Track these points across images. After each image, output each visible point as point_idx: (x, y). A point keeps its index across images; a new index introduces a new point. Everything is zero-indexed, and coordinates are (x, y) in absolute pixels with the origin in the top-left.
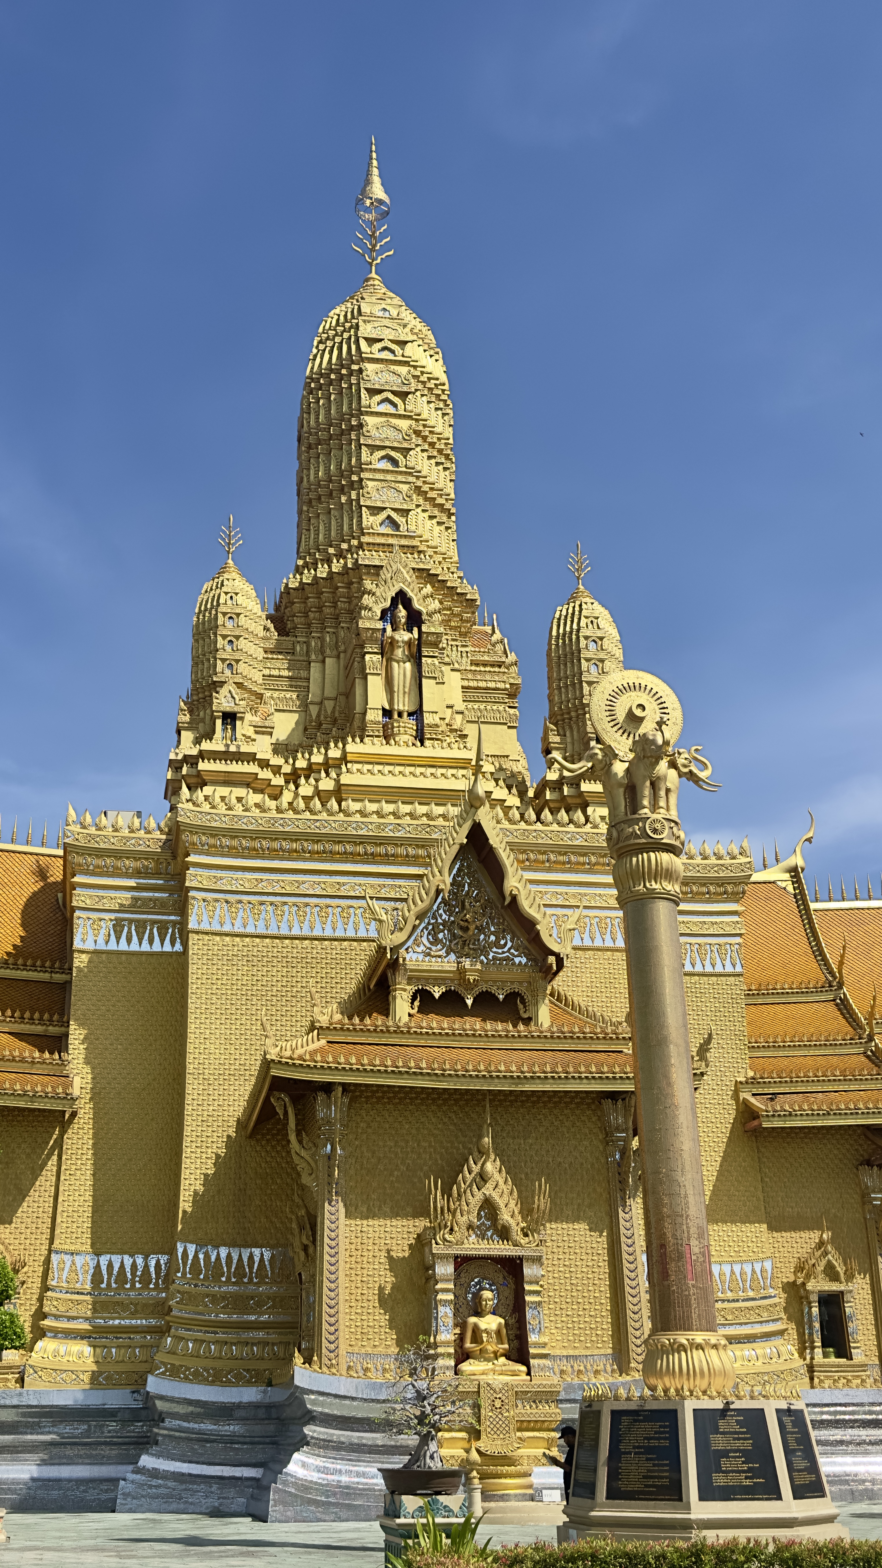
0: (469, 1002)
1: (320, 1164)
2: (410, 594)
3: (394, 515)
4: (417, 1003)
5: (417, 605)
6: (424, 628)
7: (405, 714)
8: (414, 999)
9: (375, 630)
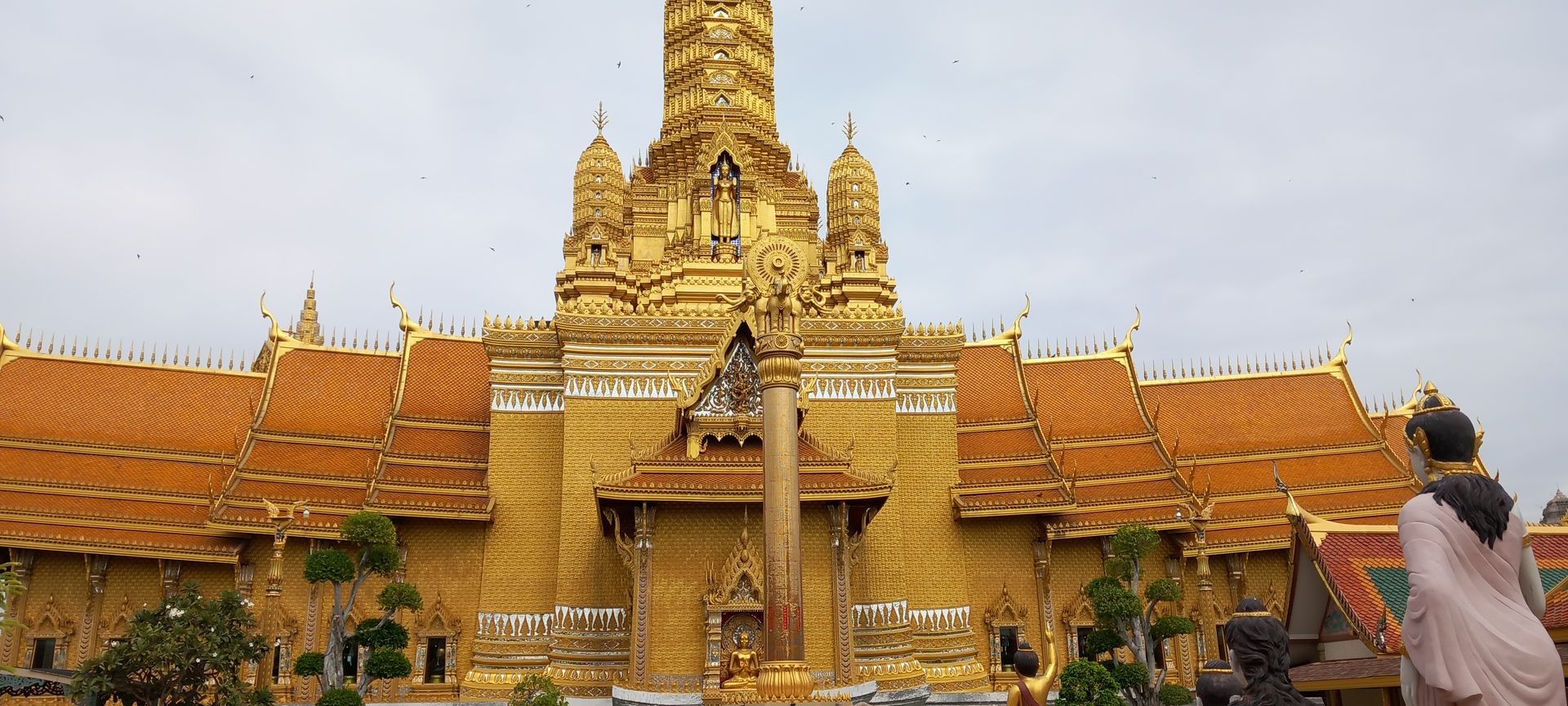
0: (741, 443)
1: (636, 555)
2: (731, 153)
3: (725, 94)
4: (706, 445)
5: (735, 161)
6: (741, 178)
7: (728, 239)
8: (704, 441)
9: (706, 180)
